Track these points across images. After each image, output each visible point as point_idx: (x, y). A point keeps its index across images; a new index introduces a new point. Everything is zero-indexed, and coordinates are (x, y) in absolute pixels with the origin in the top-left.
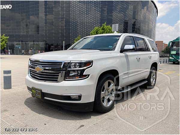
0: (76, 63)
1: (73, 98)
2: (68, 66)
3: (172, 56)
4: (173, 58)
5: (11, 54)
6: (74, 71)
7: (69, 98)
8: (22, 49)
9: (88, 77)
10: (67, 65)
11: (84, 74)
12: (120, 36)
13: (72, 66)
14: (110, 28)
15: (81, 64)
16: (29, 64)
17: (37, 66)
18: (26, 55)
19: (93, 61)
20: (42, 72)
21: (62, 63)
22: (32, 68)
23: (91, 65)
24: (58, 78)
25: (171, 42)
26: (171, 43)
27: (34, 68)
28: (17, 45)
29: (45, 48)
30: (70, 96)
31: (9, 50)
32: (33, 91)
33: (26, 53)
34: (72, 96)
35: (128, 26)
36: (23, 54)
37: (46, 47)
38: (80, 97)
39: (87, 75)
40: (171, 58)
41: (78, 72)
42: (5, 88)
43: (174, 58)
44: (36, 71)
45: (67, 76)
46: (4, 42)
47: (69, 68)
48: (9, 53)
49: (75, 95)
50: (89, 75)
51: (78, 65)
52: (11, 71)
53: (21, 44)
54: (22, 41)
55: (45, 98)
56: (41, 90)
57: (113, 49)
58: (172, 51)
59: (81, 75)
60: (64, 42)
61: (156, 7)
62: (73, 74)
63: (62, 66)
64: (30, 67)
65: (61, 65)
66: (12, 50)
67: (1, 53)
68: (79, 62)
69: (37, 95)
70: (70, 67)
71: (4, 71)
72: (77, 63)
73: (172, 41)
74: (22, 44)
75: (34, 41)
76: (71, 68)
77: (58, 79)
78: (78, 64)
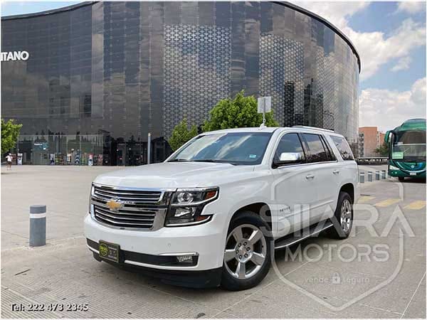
0: (186, 193)
1: (181, 260)
2: (173, 198)
3: (394, 162)
4: (398, 169)
5: (23, 164)
6: (184, 208)
7: (173, 260)
8: (51, 150)
9: (209, 220)
10: (171, 197)
11: (202, 214)
12: (270, 135)
13: (180, 198)
14: (254, 101)
15: (196, 195)
16: (93, 193)
17: (110, 198)
18: (59, 164)
19: (218, 188)
20: (120, 211)
21: (160, 192)
22: (98, 201)
23: (215, 197)
24: (152, 222)
25: (391, 131)
26: (391, 134)
27: (105, 203)
28: (37, 141)
29: (104, 148)
30: (175, 257)
31: (19, 155)
32: (102, 248)
33: (59, 160)
34: (179, 256)
35: (294, 95)
36: (51, 162)
37: (106, 146)
38: (195, 259)
39: (208, 216)
40: (392, 167)
41: (191, 210)
42: (32, 245)
43: (401, 168)
44: (109, 209)
45: (170, 219)
46: (11, 136)
47: (174, 202)
48: (20, 162)
49: (184, 256)
50: (212, 215)
51: (191, 197)
52: (45, 207)
53: (47, 139)
54: (50, 133)
55: (126, 261)
56: (119, 246)
57: (259, 162)
58: (394, 151)
59: (197, 216)
60: (149, 135)
61: (355, 52)
62: (182, 214)
63: (161, 197)
64: (94, 199)
65: (159, 196)
66: (25, 154)
67: (2, 162)
68: (193, 190)
69: (109, 256)
70: (176, 201)
71: (31, 208)
72: (190, 192)
73: (393, 129)
74: (51, 139)
75: (78, 133)
76: (178, 202)
77: (154, 224)
78: (190, 195)
